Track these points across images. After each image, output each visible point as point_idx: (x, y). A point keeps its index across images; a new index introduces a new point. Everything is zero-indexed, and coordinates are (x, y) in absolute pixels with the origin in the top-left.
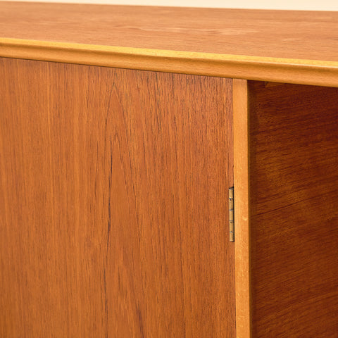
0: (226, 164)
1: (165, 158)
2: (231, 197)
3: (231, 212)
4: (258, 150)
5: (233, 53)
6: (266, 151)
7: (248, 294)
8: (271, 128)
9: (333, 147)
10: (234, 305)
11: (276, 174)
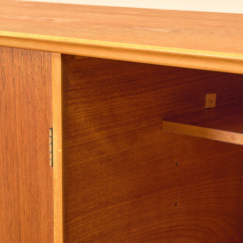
0: (48, 112)
1: (7, 107)
2: (50, 135)
3: (50, 146)
4: (69, 102)
5: (52, 34)
6: (75, 103)
7: (61, 203)
8: (79, 87)
9: (126, 102)
10: (52, 210)
11: (82, 119)
